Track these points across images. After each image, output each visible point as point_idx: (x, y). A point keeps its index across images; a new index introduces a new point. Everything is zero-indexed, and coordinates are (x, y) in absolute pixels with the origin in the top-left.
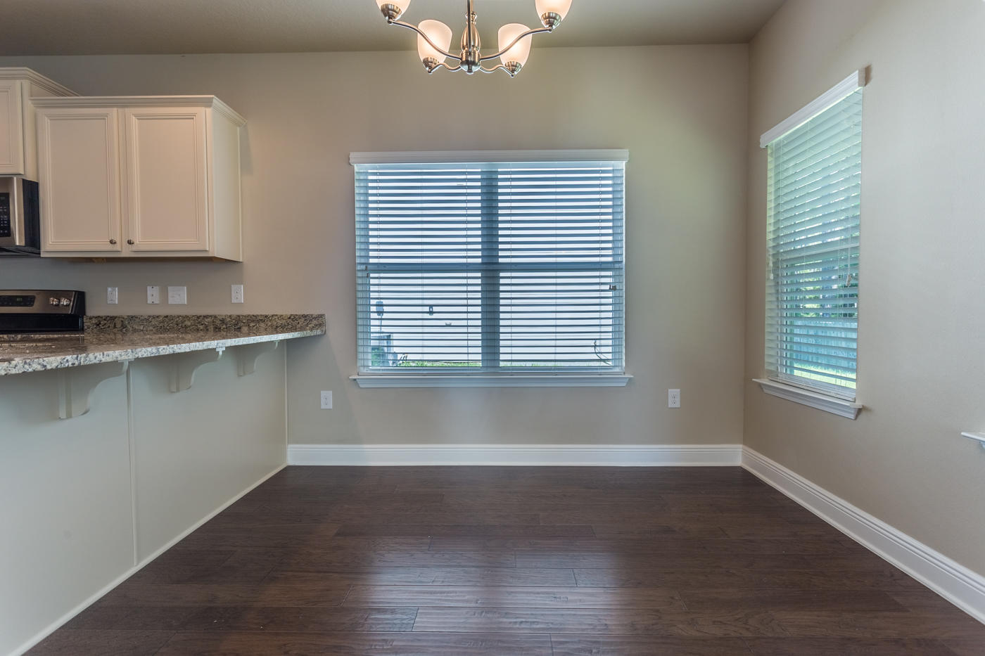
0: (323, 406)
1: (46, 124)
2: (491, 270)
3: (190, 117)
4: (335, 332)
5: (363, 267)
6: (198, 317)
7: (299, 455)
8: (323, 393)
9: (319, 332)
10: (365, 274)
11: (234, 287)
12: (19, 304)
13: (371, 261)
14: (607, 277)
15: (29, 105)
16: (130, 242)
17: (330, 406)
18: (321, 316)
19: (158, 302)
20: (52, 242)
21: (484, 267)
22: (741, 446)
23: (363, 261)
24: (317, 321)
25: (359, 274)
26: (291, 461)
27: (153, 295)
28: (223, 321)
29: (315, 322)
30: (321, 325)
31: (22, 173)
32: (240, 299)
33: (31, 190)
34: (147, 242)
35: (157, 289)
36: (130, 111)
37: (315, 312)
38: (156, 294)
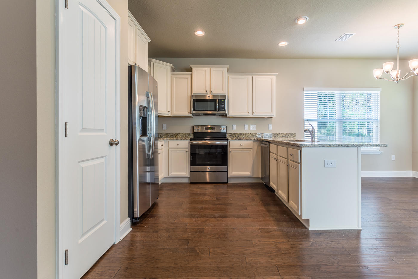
1: (231, 81)
3: (271, 79)
11: (269, 125)
12: (210, 130)
15: (227, 75)
16: (253, 113)
18: (295, 134)
19: (247, 129)
20: (231, 113)
22: (412, 171)
28: (266, 135)
29: (293, 135)
31: (225, 93)
32: (271, 129)
35: (247, 125)
38: (247, 127)
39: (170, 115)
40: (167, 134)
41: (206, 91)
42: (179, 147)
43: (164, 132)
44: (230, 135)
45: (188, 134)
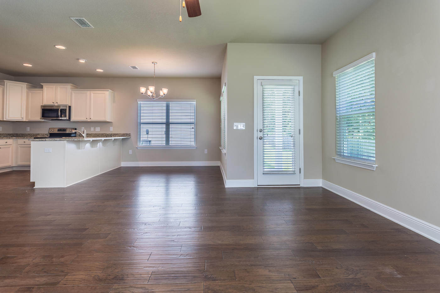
0: (130, 154)
1: (73, 95)
2: (168, 124)
3: (104, 93)
4: (133, 137)
5: (139, 123)
6: (102, 134)
7: (124, 164)
8: (130, 151)
9: (129, 137)
10: (140, 125)
11: (110, 127)
12: (62, 131)
13: (141, 122)
14: (193, 126)
15: (70, 91)
16: (90, 119)
17: (131, 153)
18: (130, 134)
19: (93, 130)
20: (73, 118)
21: (166, 124)
23: (139, 122)
24: (129, 135)
25: (139, 125)
26: (122, 166)
27: (92, 129)
28: (108, 135)
29: (128, 135)
30: (130, 136)
31: (68, 104)
32: (112, 130)
33: (70, 107)
34: (94, 119)
35: (93, 128)
36: (91, 92)
37: (129, 133)
38: (93, 129)
39: (24, 120)
40: (29, 134)
41: (53, 103)
42: (25, 143)
43: (27, 133)
44: (79, 135)
45: (46, 134)
